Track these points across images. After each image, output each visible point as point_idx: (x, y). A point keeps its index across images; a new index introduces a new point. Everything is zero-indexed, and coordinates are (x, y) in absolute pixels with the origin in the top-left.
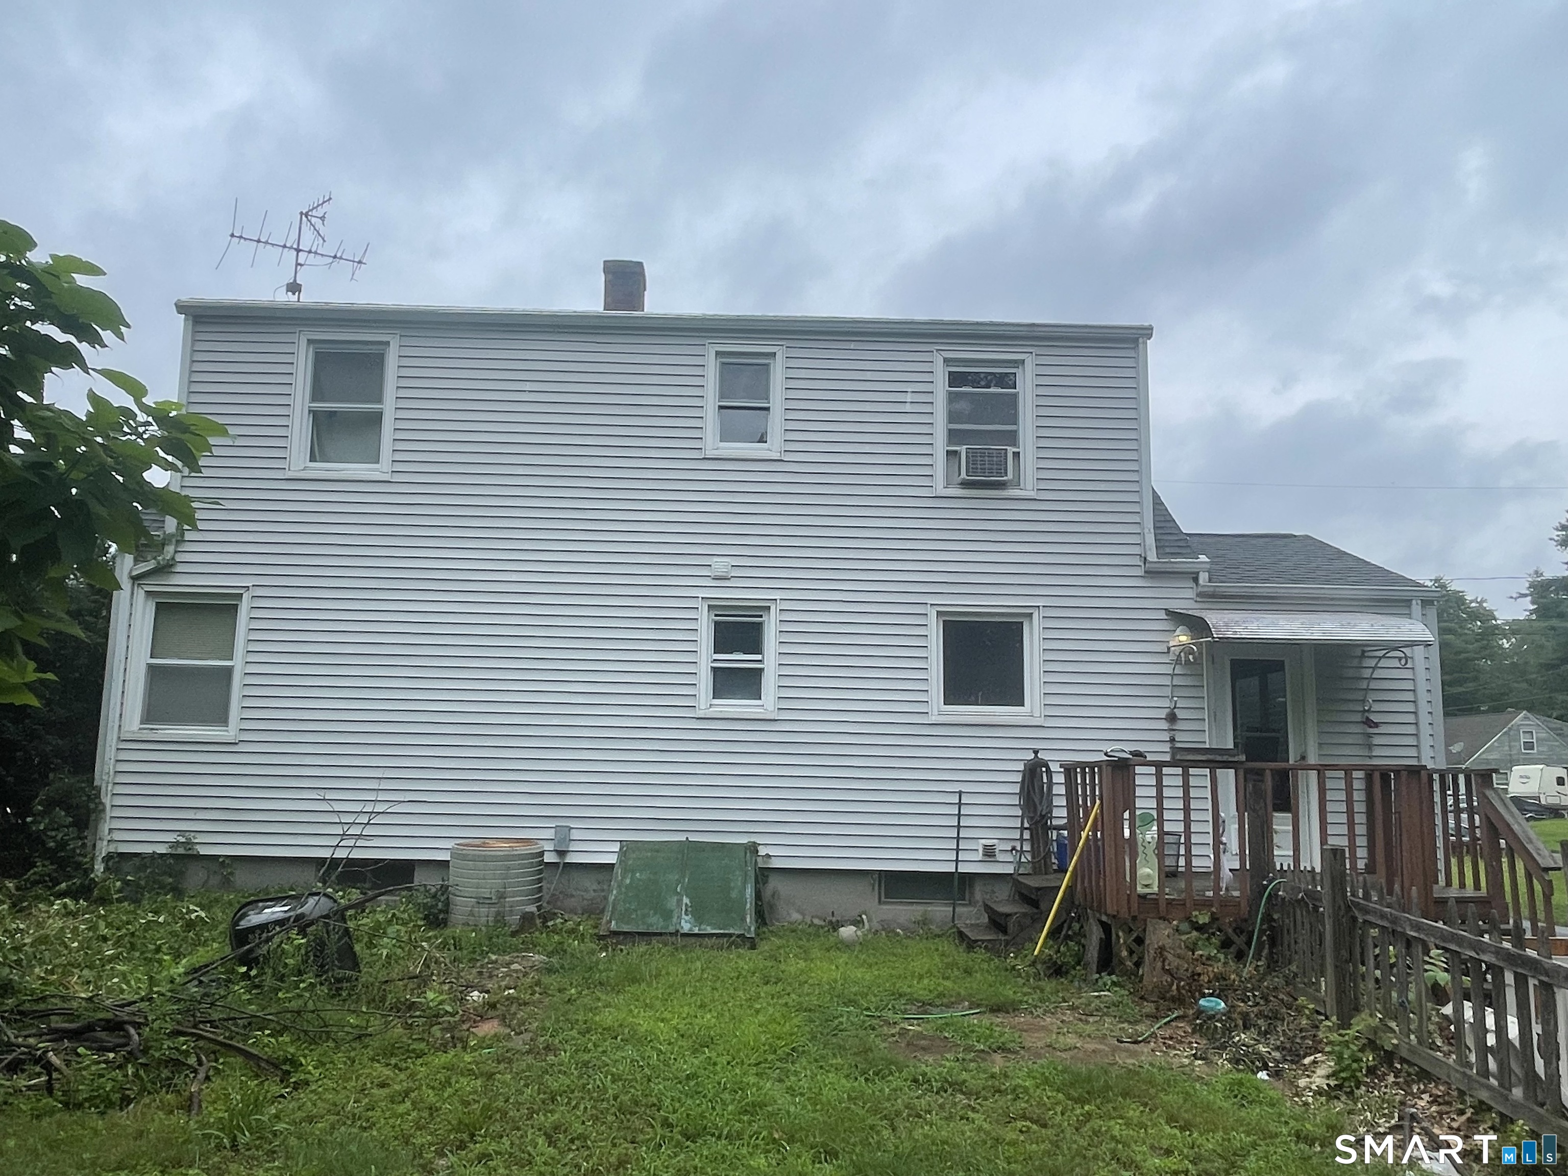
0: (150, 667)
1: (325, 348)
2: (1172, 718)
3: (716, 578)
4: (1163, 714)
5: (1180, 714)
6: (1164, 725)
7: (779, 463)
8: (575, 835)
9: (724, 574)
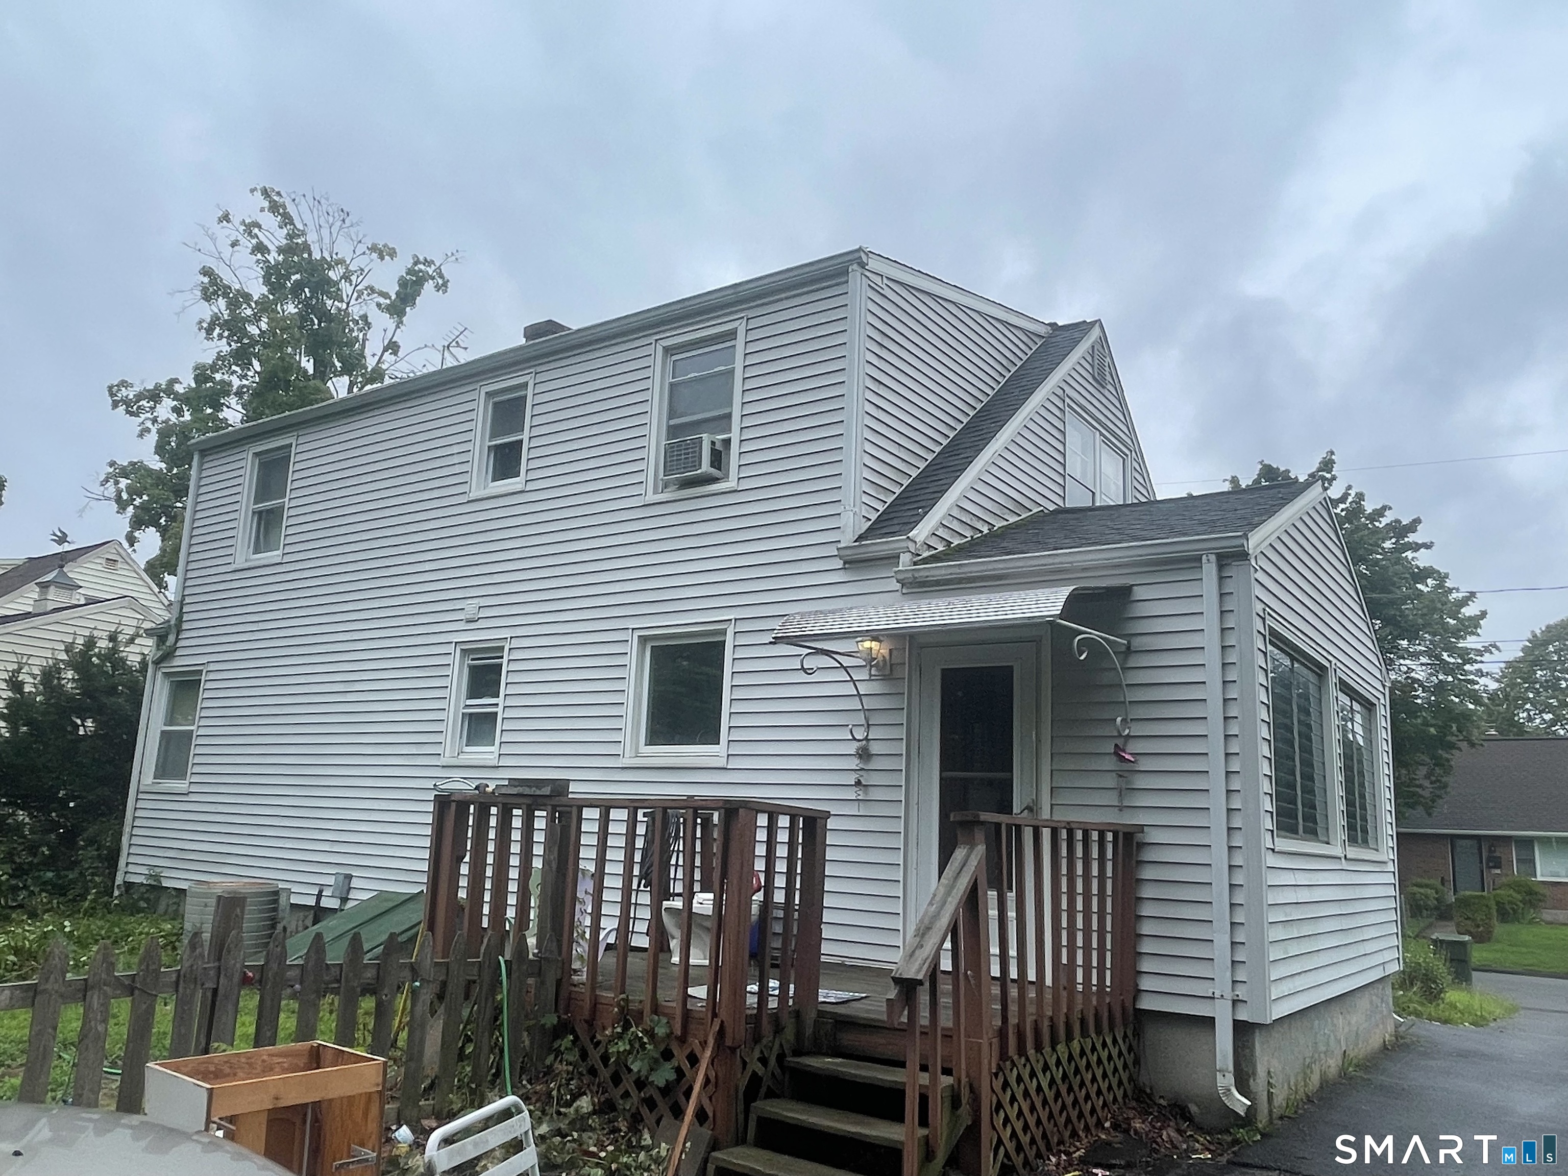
0: (163, 732)
1: (267, 458)
2: (864, 754)
3: (469, 621)
4: (852, 748)
5: (875, 748)
6: (854, 763)
7: (521, 495)
8: (355, 883)
9: (472, 616)
